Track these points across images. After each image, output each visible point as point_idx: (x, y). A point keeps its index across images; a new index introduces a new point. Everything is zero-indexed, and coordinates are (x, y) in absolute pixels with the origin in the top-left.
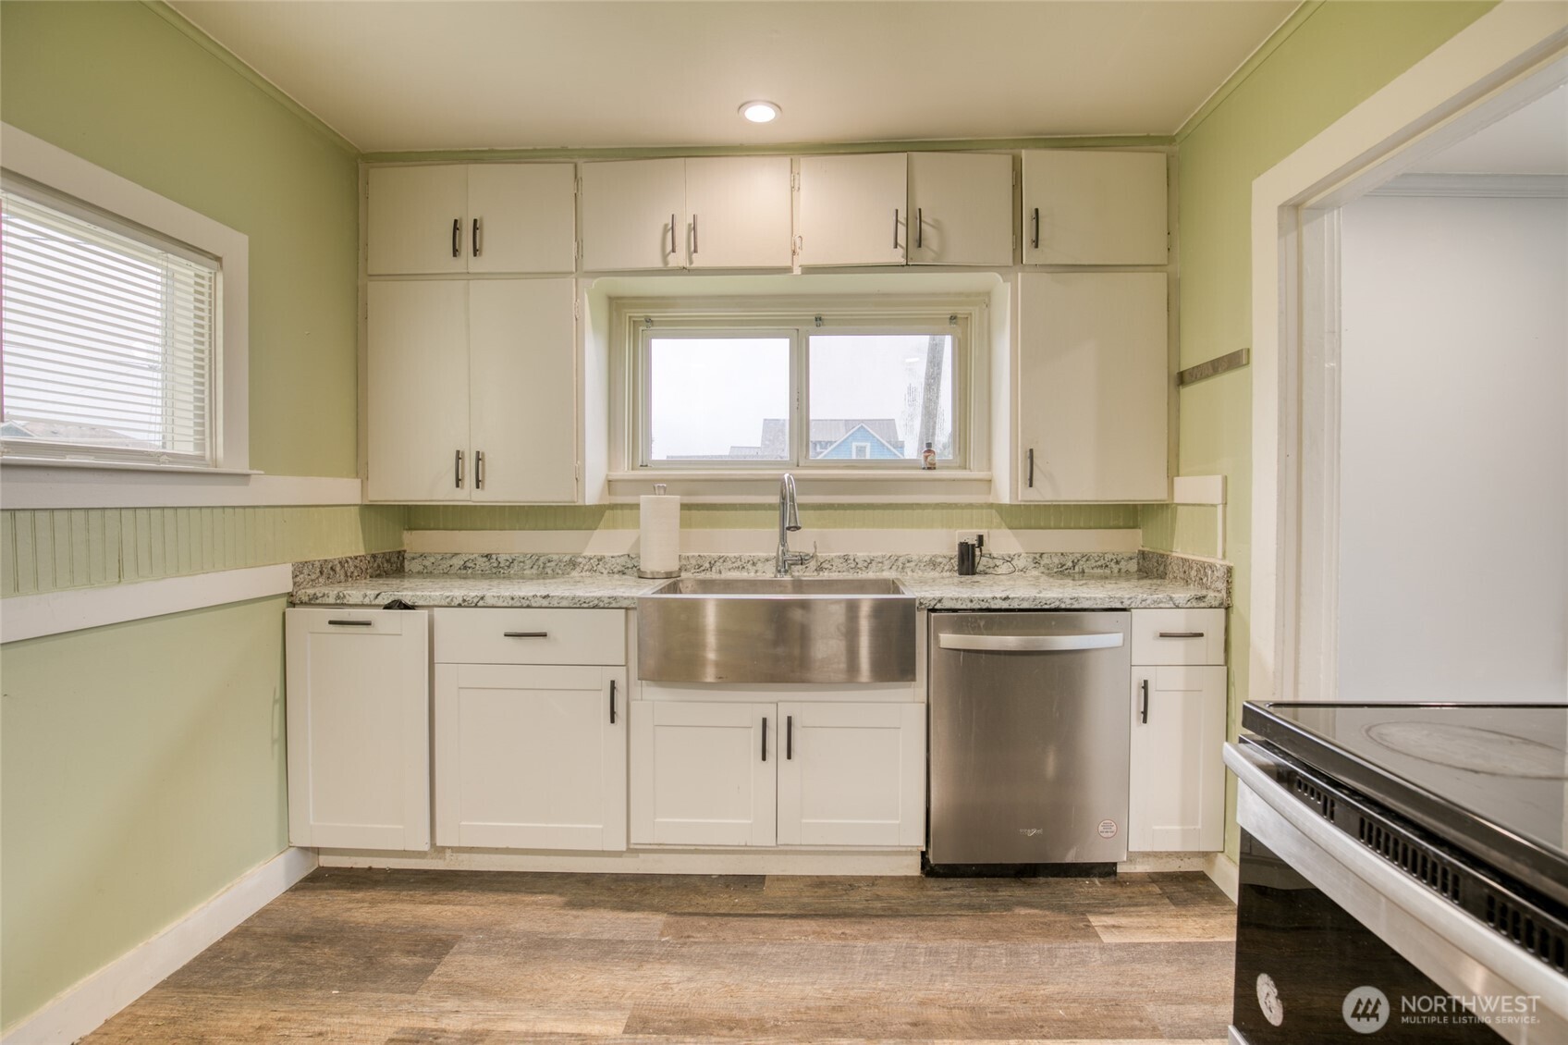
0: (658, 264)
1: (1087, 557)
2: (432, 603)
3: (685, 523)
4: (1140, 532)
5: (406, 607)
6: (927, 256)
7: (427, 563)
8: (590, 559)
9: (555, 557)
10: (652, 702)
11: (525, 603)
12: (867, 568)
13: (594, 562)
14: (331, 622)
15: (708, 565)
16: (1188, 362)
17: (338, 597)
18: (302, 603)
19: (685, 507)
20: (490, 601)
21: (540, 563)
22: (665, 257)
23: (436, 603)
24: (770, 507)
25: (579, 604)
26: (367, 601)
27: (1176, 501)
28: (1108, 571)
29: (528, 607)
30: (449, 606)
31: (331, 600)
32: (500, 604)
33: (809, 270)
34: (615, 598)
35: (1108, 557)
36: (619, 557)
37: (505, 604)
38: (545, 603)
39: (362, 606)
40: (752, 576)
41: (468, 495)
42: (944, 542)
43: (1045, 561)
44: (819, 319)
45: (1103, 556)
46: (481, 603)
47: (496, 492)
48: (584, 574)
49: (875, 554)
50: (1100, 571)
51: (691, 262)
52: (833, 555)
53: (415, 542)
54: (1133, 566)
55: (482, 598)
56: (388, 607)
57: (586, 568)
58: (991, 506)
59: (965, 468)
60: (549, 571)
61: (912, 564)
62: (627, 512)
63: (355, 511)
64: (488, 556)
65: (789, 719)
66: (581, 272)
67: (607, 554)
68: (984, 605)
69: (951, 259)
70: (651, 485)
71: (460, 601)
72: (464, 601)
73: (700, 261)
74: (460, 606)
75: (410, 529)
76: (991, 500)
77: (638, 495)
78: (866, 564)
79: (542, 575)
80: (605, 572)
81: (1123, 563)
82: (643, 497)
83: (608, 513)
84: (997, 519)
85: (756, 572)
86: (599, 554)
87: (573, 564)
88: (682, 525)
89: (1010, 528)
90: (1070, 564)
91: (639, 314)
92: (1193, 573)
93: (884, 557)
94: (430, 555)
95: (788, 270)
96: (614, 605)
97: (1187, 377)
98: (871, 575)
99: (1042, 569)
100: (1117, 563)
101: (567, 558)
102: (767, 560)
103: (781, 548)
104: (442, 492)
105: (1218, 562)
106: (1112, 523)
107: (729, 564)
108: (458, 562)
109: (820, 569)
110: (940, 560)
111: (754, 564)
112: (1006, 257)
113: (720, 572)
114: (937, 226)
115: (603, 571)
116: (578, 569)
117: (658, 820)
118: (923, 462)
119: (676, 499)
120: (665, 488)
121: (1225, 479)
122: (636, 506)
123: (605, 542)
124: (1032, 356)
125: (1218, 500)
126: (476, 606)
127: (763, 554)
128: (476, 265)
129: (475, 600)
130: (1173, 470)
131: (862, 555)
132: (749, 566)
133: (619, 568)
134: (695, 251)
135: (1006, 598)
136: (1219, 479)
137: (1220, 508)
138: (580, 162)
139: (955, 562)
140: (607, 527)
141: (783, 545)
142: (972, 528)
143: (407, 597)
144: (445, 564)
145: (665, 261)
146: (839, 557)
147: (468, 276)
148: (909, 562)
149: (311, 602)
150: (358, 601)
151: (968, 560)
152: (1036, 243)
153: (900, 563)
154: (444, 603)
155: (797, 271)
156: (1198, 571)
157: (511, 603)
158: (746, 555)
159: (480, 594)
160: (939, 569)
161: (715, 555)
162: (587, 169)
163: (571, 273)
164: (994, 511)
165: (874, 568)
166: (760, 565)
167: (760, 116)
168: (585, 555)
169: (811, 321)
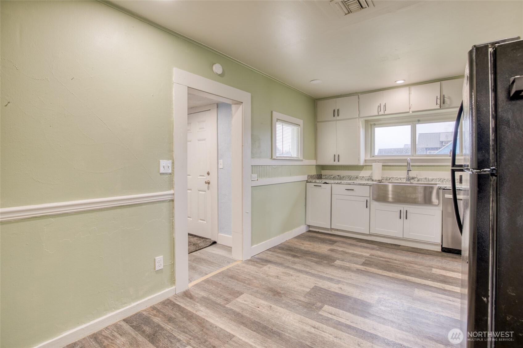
0: (377, 114)
3: (383, 169)
5: (327, 183)
6: (446, 105)
7: (326, 177)
9: (353, 176)
10: (375, 205)
11: (349, 184)
12: (432, 181)
13: (361, 177)
14: (314, 186)
15: (389, 179)
17: (315, 181)
18: (309, 182)
19: (383, 166)
21: (350, 177)
22: (378, 112)
23: (332, 183)
24: (405, 166)
25: (360, 184)
26: (320, 182)
30: (335, 184)
31: (314, 182)
33: (413, 112)
34: (368, 184)
36: (368, 176)
37: (345, 184)
38: (353, 184)
39: (319, 183)
40: (400, 181)
41: (336, 163)
44: (418, 121)
47: (341, 163)
48: (360, 179)
49: (434, 178)
51: (384, 113)
52: (422, 177)
53: (324, 172)
56: (323, 183)
60: (352, 179)
62: (369, 167)
63: (315, 166)
64: (339, 176)
65: (406, 211)
66: (360, 117)
67: (365, 176)
69: (452, 105)
70: (375, 161)
73: (386, 113)
74: (337, 184)
75: (323, 170)
77: (372, 163)
78: (431, 180)
79: (350, 180)
80: (364, 180)
82: (373, 164)
83: (365, 167)
85: (401, 181)
86: (363, 176)
87: (357, 178)
91: (372, 123)
93: (437, 178)
94: (327, 175)
95: (409, 112)
96: (367, 185)
101: (356, 177)
102: (404, 178)
103: (407, 176)
104: (332, 163)
107: (394, 179)
108: (332, 177)
109: (418, 181)
111: (401, 179)
113: (392, 181)
114: (449, 98)
116: (358, 179)
117: (376, 229)
119: (381, 164)
120: (378, 162)
122: (372, 166)
123: (364, 173)
126: (340, 184)
127: (403, 177)
128: (338, 118)
131: (430, 178)
132: (399, 179)
133: (367, 179)
134: (385, 111)
138: (359, 94)
139: (459, 180)
140: (364, 170)
141: (408, 175)
143: (327, 181)
144: (330, 177)
145: (378, 114)
146: (424, 178)
147: (336, 120)
148: (444, 180)
149: (310, 182)
150: (318, 182)
153: (442, 180)
155: (411, 112)
157: (347, 184)
158: (399, 177)
159: (341, 182)
161: (391, 177)
162: (361, 96)
163: (357, 118)
165: (434, 181)
166: (402, 179)
167: (400, 82)
168: (359, 176)
169: (416, 121)
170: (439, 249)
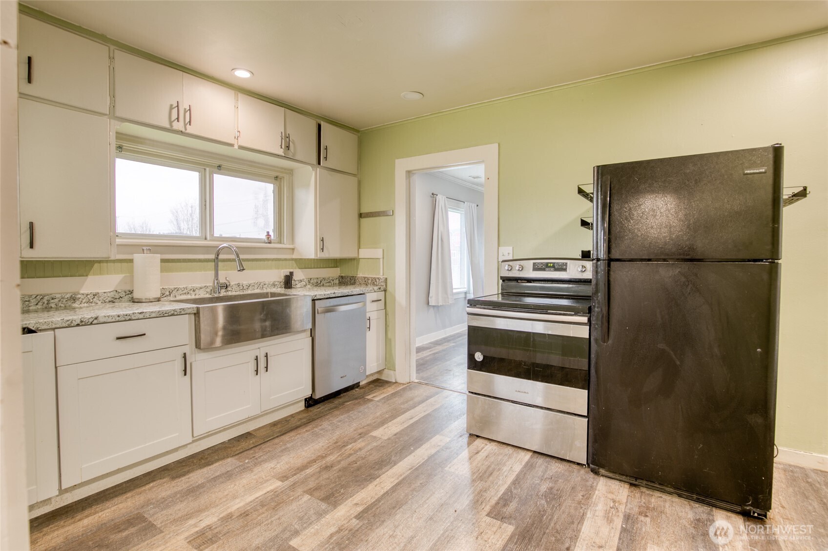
0: (167, 126)
1: (324, 279)
2: (54, 326)
3: (162, 270)
4: (339, 269)
5: (33, 331)
6: (290, 154)
8: (87, 295)
9: (58, 296)
12: (248, 289)
15: (168, 293)
16: (364, 210)
19: (163, 261)
20: (101, 320)
22: (171, 122)
23: (58, 326)
27: (360, 257)
28: (330, 284)
29: (130, 320)
30: (69, 326)
32: (110, 320)
33: (241, 148)
34: (183, 309)
35: (331, 278)
36: (110, 292)
37: (114, 320)
40: (193, 297)
42: (279, 275)
43: (312, 281)
44: (219, 167)
45: (329, 278)
46: (95, 322)
48: (82, 305)
49: (251, 282)
50: (328, 284)
51: (186, 129)
52: (233, 283)
54: (337, 282)
55: (96, 318)
57: (84, 301)
58: (292, 259)
59: (281, 243)
61: (266, 286)
65: (267, 354)
66: (112, 114)
67: (101, 291)
68: (328, 296)
69: (297, 158)
71: (78, 322)
72: (82, 321)
73: (190, 129)
74: (78, 325)
76: (294, 257)
78: (247, 287)
81: (335, 281)
82: (135, 255)
83: (96, 265)
84: (295, 265)
85: (195, 295)
86: (95, 291)
87: (73, 299)
88: (162, 271)
89: (300, 269)
90: (319, 282)
92: (370, 281)
93: (255, 283)
95: (232, 145)
96: (183, 313)
97: (362, 216)
98: (249, 292)
99: (311, 284)
100: (333, 281)
101: (68, 296)
102: (201, 288)
103: (216, 282)
105: (382, 277)
106: (330, 266)
107: (180, 292)
110: (276, 283)
111: (194, 291)
112: (315, 161)
113: (175, 297)
114: (294, 143)
115: (98, 302)
116: (78, 302)
117: (207, 420)
118: (266, 240)
119: (158, 256)
120: (150, 250)
121: (383, 250)
122: (131, 261)
124: (322, 201)
125: (382, 257)
126: (91, 324)
127: (199, 286)
129: (91, 321)
130: (359, 247)
131: (245, 283)
132: (191, 292)
133: (110, 299)
134: (189, 124)
135: (334, 293)
136: (381, 250)
137: (381, 260)
138: (113, 48)
139: (282, 283)
141: (217, 279)
142: (286, 269)
143: (31, 324)
145: (171, 126)
146: (235, 285)
151: (288, 282)
152: (326, 158)
153: (261, 286)
154: (64, 325)
155: (236, 147)
156: (372, 280)
157: (118, 319)
158: (190, 286)
159: (94, 316)
160: (276, 287)
161: (172, 287)
163: (106, 115)
164: (294, 262)
165: (251, 289)
166: (197, 291)
167: (242, 74)
168: (82, 292)
169: (215, 166)
170: (301, 406)
